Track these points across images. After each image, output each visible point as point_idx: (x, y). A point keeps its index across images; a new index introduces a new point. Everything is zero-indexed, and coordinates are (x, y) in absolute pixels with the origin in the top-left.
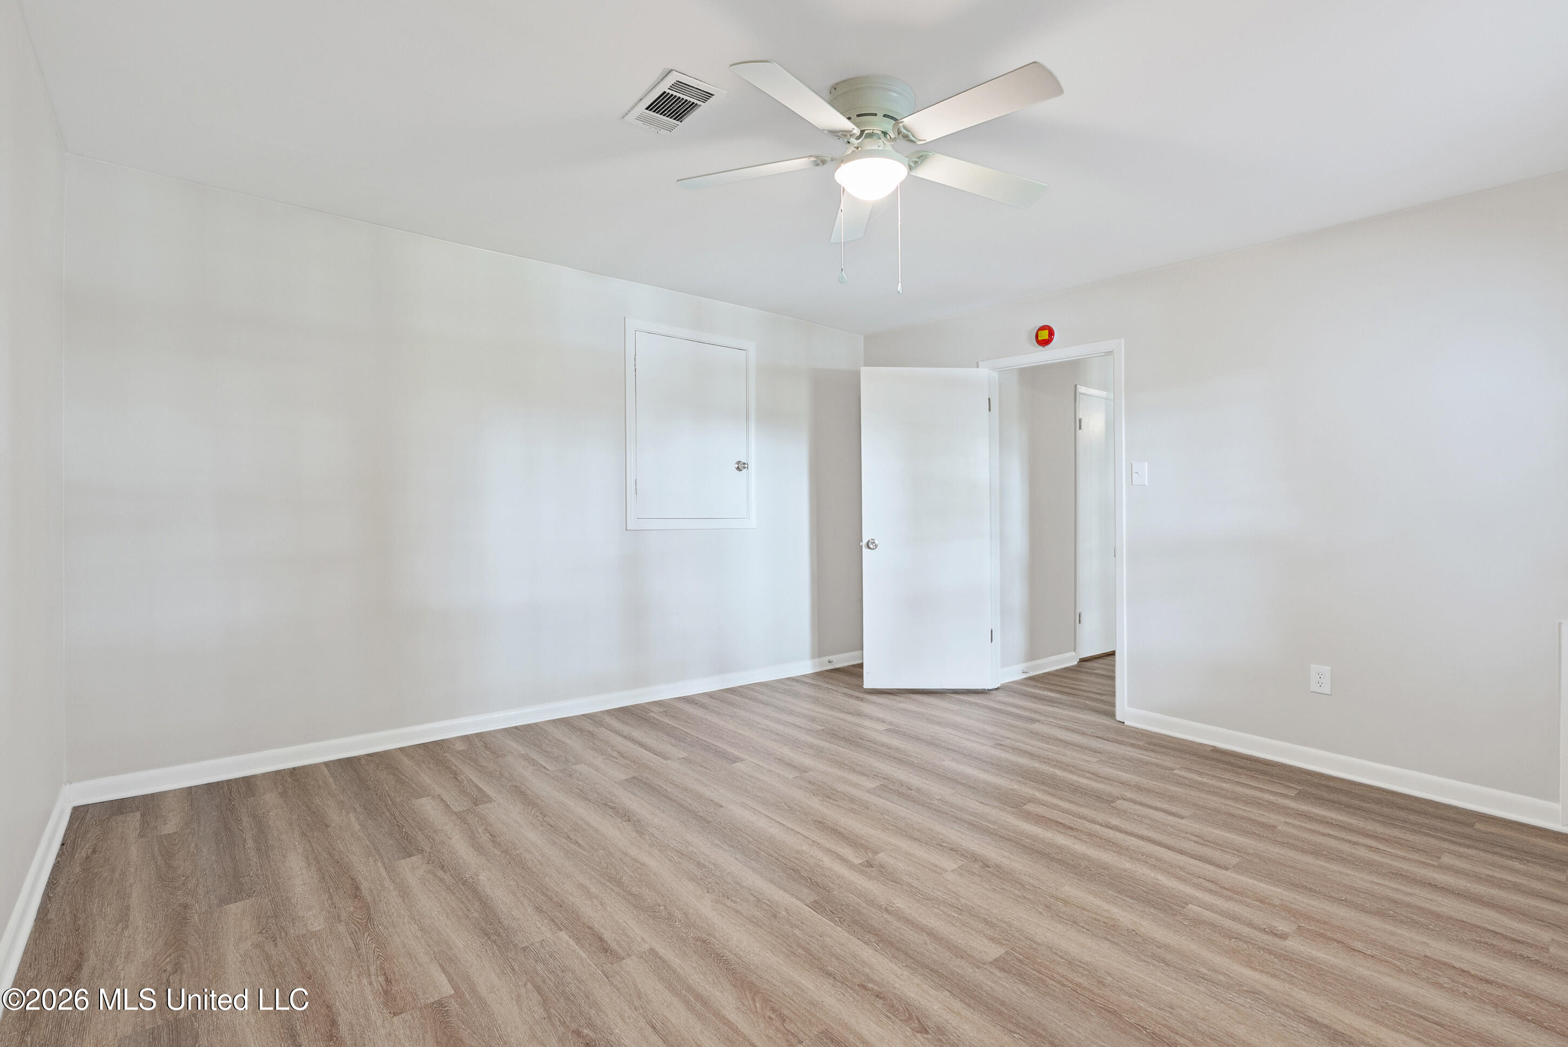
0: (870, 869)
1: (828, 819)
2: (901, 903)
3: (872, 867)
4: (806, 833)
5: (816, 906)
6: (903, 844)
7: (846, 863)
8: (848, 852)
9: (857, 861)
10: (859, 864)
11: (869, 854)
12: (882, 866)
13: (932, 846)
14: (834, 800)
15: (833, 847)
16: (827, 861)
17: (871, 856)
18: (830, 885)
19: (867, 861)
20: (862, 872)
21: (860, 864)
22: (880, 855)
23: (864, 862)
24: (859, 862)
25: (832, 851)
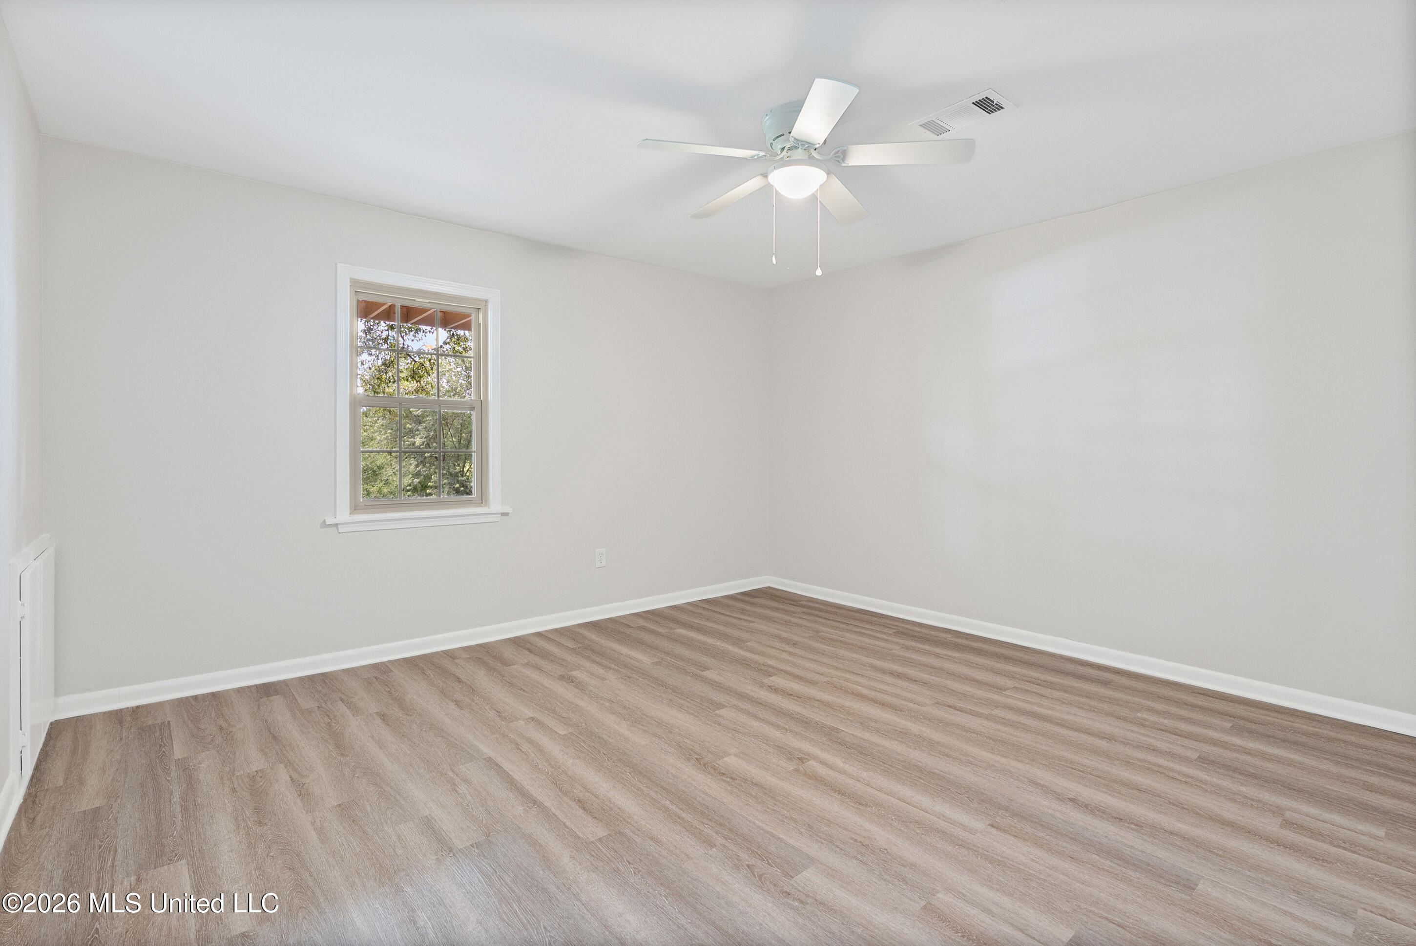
0: (799, 756)
1: (853, 808)
2: (776, 734)
3: (798, 758)
4: (870, 790)
5: (838, 731)
6: (769, 780)
7: (822, 761)
8: (822, 770)
9: (812, 763)
10: (810, 760)
11: (802, 769)
12: (790, 759)
13: (741, 777)
14: (856, 840)
15: (837, 775)
16: (839, 763)
17: (800, 767)
18: (830, 744)
19: (804, 763)
20: (808, 754)
21: (808, 760)
22: (792, 768)
23: (806, 762)
24: (810, 762)
25: (838, 772)
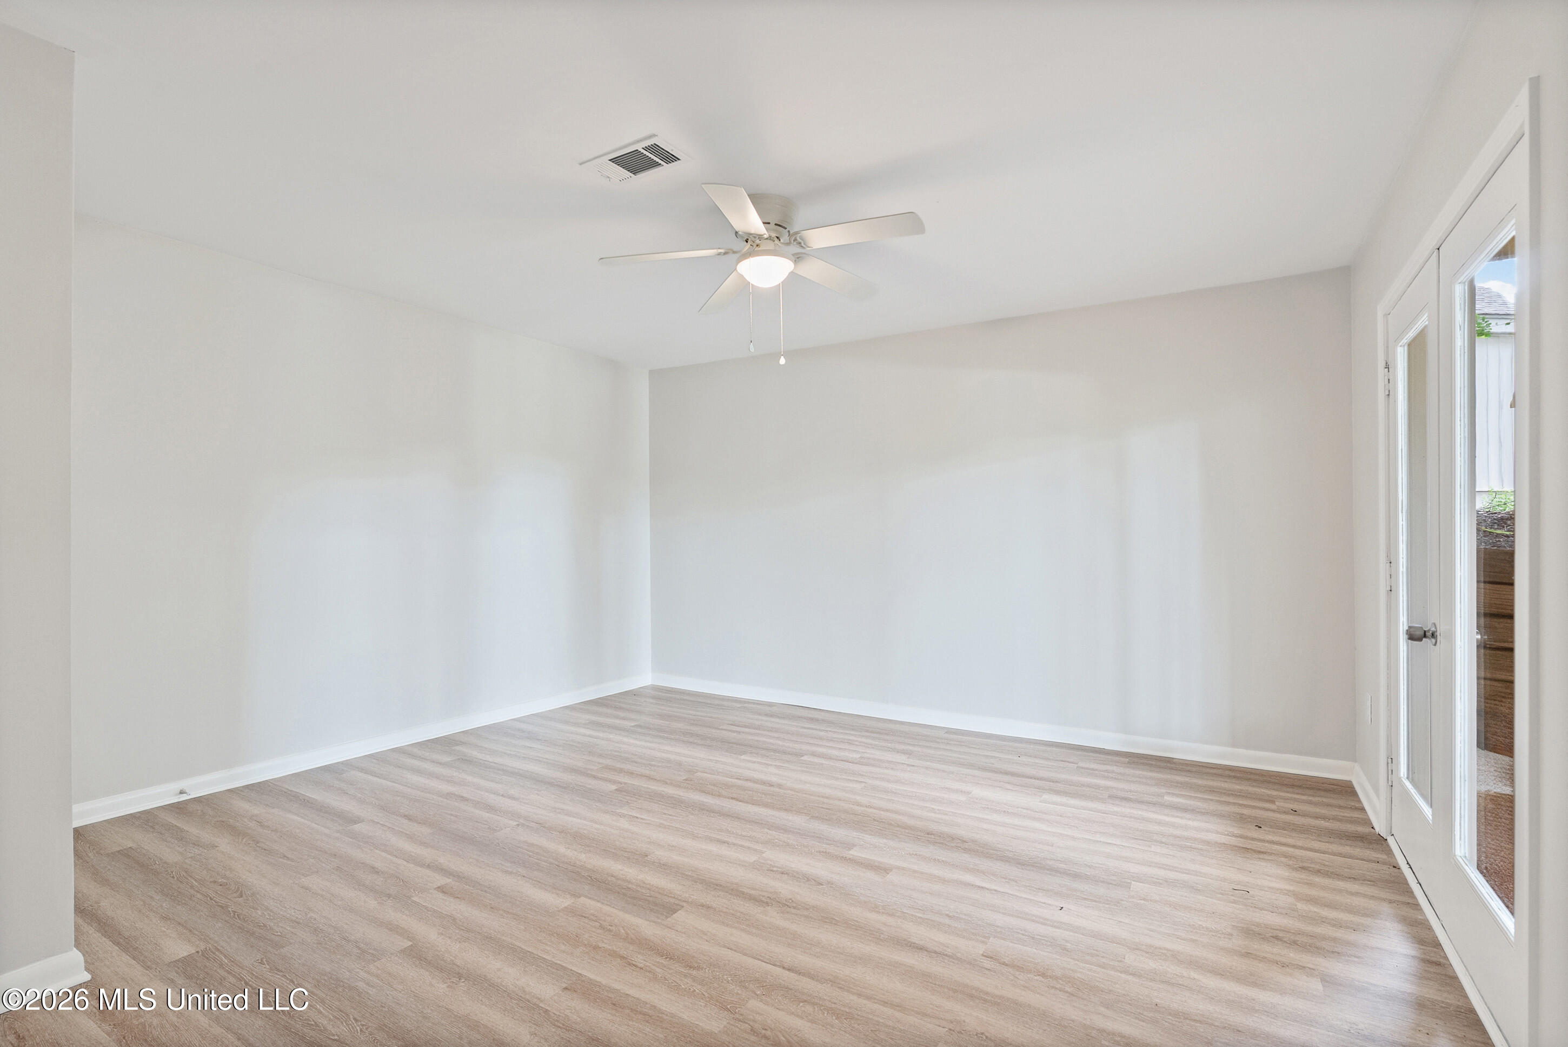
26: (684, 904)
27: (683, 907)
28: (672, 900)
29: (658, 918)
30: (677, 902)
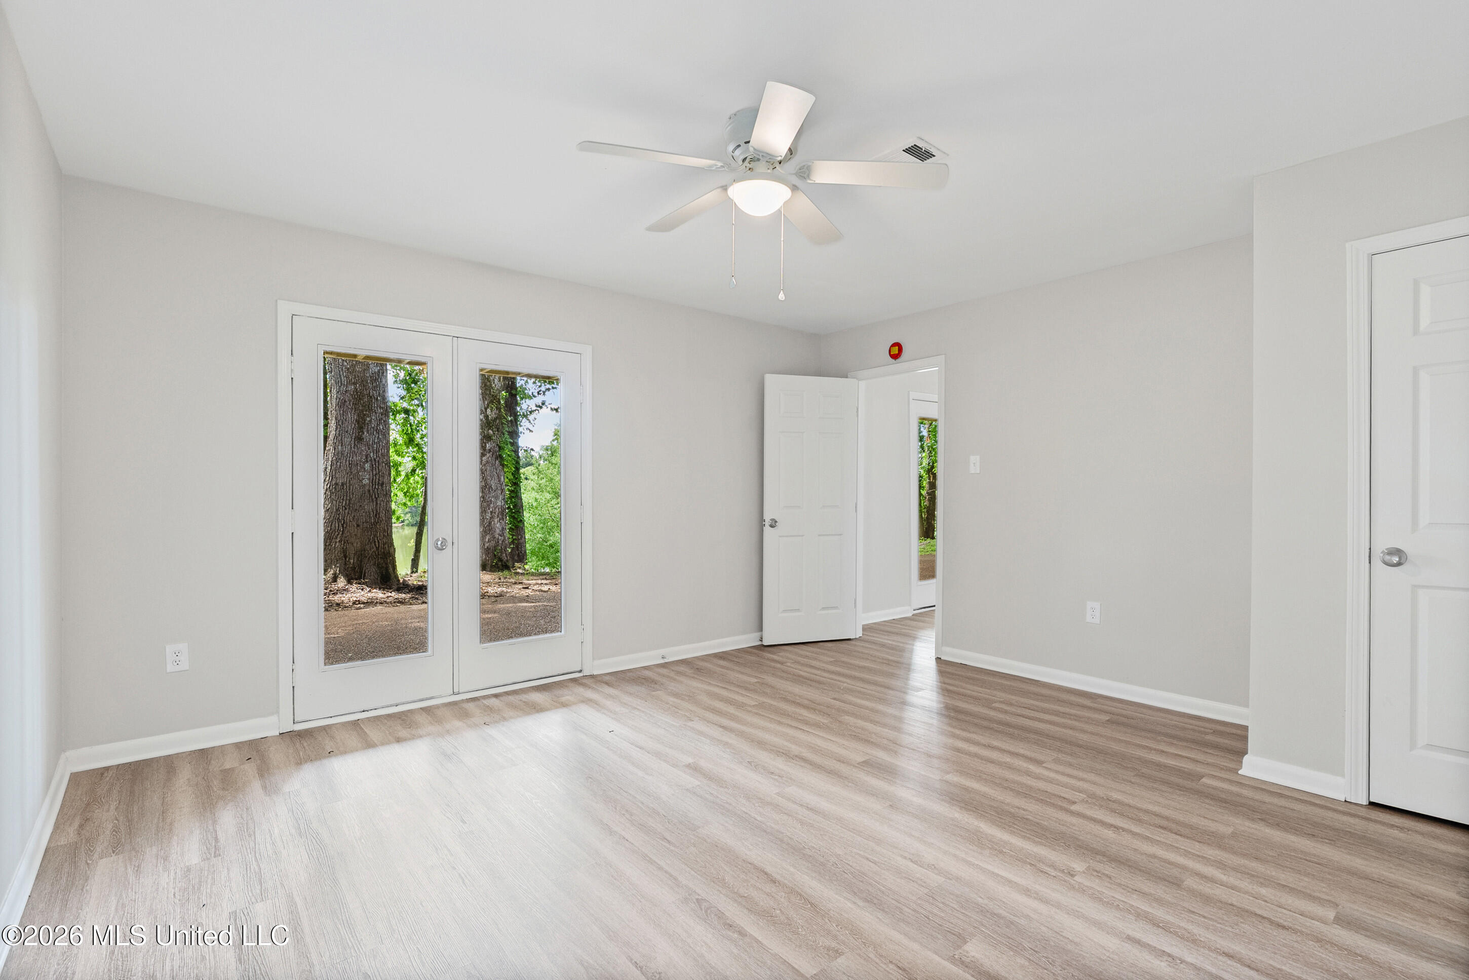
26: (857, 765)
27: (858, 764)
28: (865, 769)
29: (876, 760)
30: (862, 767)
